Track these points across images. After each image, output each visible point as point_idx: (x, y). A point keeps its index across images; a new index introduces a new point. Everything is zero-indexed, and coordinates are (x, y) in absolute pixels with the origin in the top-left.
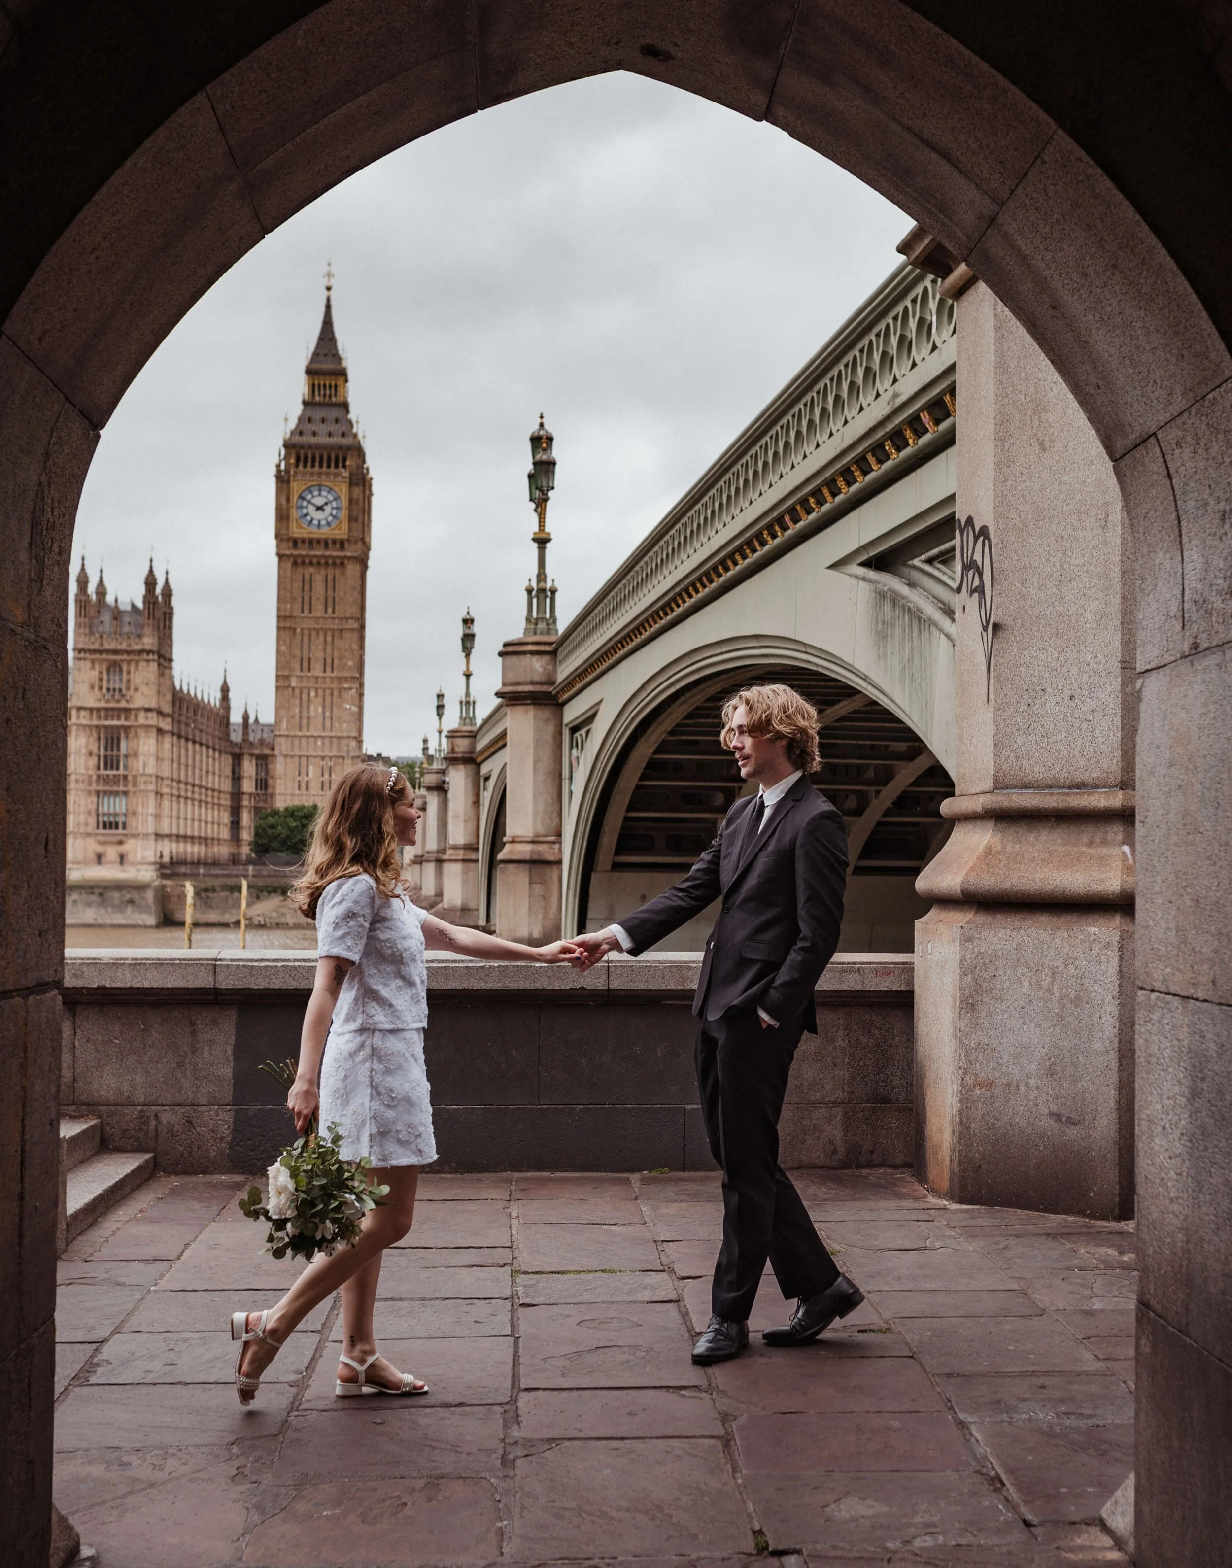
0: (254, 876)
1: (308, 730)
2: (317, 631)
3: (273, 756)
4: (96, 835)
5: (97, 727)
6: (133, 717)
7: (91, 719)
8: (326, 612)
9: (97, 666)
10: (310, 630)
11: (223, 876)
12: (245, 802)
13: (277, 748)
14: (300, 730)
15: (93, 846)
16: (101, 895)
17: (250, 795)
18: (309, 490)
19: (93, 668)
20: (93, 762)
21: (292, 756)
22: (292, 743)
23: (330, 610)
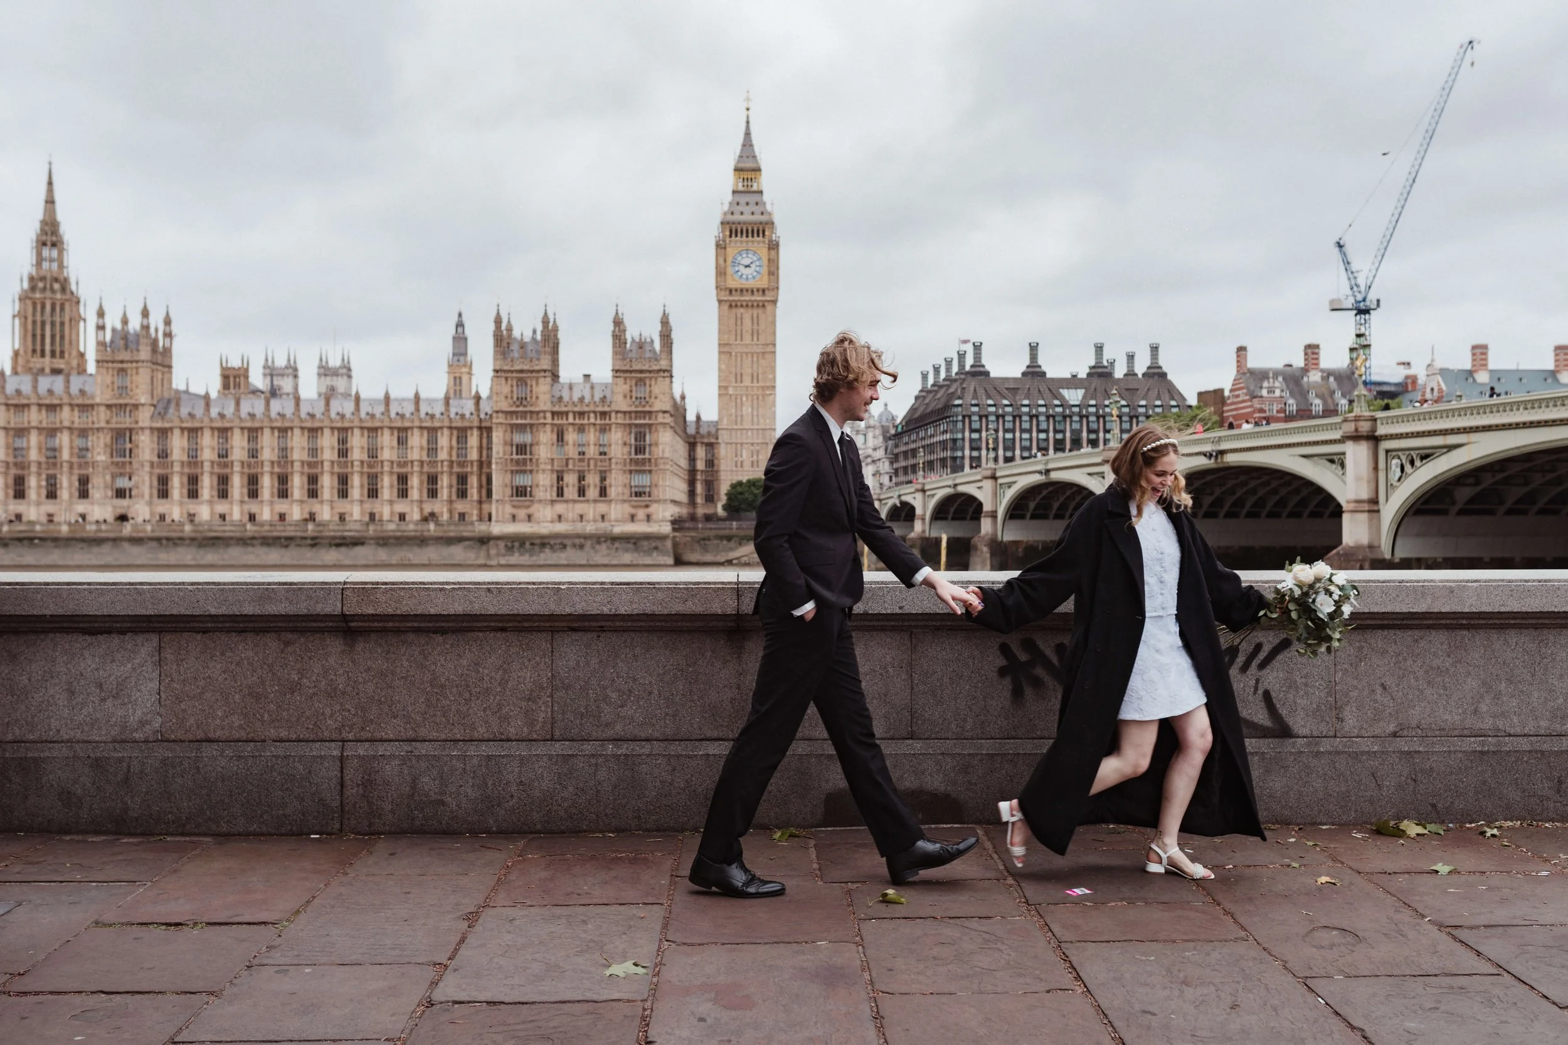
0: (737, 529)
1: (742, 424)
2: (747, 353)
3: (718, 443)
4: (630, 501)
5: (629, 424)
6: (654, 417)
7: (625, 419)
8: (753, 340)
9: (628, 382)
10: (742, 353)
11: (715, 529)
12: (699, 477)
13: (720, 438)
14: (736, 424)
15: (628, 509)
16: (635, 544)
17: (702, 471)
18: (740, 253)
19: (625, 383)
20: (626, 449)
21: (731, 444)
22: (731, 434)
23: (755, 339)
